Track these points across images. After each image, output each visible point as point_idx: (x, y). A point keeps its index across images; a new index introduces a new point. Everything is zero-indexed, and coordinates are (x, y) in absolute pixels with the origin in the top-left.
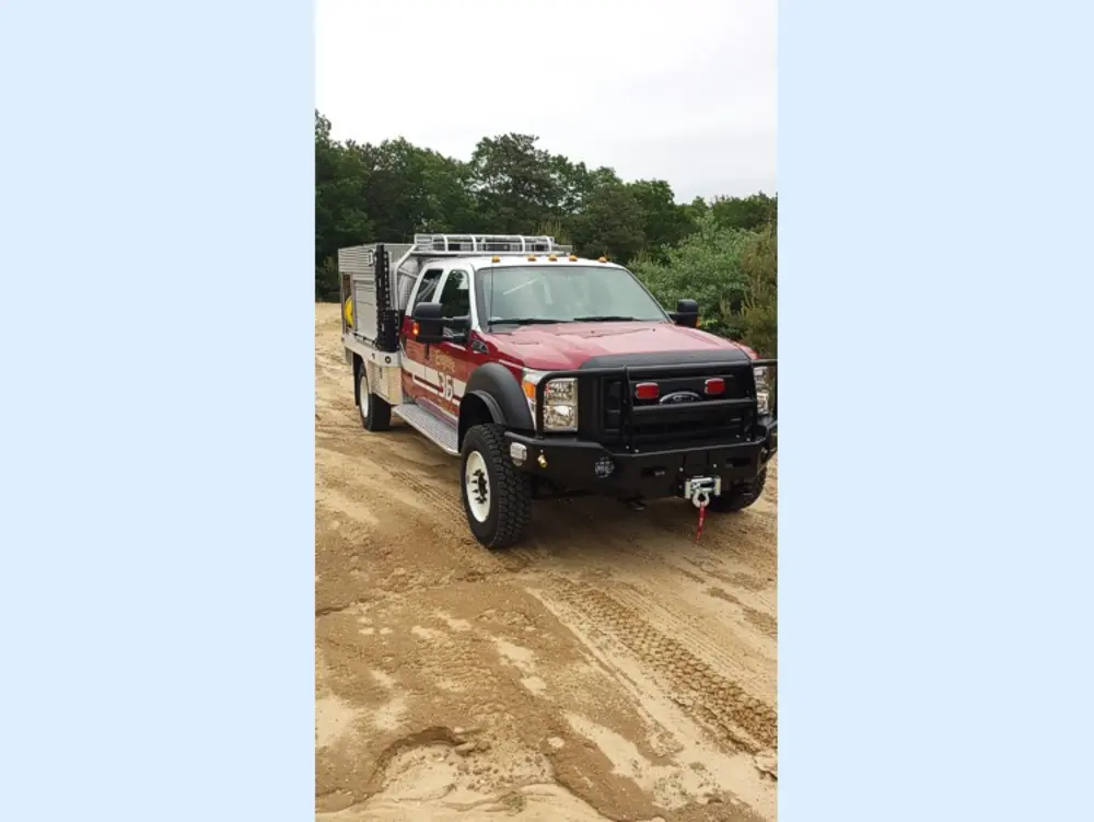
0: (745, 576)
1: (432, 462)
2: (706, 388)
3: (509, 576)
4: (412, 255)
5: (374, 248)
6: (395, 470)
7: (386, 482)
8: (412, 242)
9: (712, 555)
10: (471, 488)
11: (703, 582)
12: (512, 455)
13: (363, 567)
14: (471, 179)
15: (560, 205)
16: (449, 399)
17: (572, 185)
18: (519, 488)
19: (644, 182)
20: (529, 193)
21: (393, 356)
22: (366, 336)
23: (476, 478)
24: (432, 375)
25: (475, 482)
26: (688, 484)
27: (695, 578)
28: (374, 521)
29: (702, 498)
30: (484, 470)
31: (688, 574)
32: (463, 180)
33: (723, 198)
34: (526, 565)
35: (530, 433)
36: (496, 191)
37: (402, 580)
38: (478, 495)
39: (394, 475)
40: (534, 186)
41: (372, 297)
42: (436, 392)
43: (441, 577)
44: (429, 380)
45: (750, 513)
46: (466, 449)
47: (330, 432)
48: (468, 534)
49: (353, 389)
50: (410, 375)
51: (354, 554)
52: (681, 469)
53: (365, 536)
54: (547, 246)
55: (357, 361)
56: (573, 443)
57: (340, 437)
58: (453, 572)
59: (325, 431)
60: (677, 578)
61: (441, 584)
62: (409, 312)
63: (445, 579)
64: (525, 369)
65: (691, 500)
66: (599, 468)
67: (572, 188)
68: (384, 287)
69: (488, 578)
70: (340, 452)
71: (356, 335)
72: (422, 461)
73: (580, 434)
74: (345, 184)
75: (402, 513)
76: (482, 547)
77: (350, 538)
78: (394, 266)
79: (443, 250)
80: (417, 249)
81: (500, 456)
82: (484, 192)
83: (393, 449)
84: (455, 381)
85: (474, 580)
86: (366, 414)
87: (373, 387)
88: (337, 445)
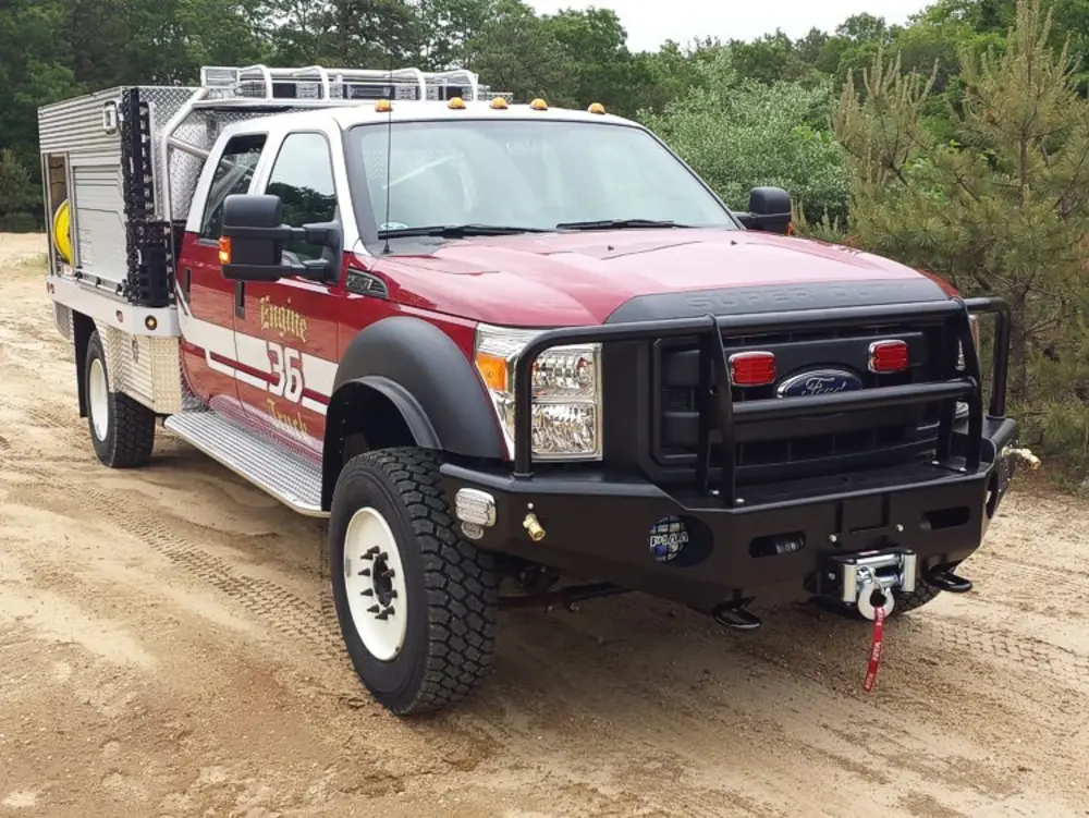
0: (967, 765)
1: (251, 529)
2: (871, 362)
3: (457, 779)
4: (198, 110)
5: (118, 95)
6: (175, 547)
7: (160, 574)
8: (198, 83)
9: (882, 716)
10: (357, 586)
11: (883, 782)
12: (461, 516)
13: (132, 769)
14: (262, 8)
15: (423, 53)
16: (294, 397)
17: (445, 18)
18: (473, 585)
19: (573, 14)
20: (369, 33)
21: (162, 314)
22: (101, 277)
23: (369, 565)
24: (252, 351)
25: (366, 573)
26: (850, 572)
27: (863, 772)
28: (146, 661)
29: (877, 599)
30: (389, 546)
31: (845, 764)
32: (248, 8)
33: (709, 43)
34: (487, 754)
35: (500, 465)
36: (308, 28)
37: (222, 796)
38: (374, 600)
39: (175, 557)
40: (377, 20)
41: (115, 198)
42: (261, 384)
43: (307, 785)
44: (243, 361)
45: (925, 620)
46: (341, 504)
47: (31, 472)
48: (351, 686)
49: (74, 385)
50: (199, 352)
51: (110, 739)
52: (834, 538)
53: (129, 697)
54: (469, 90)
55: (83, 328)
56: (594, 485)
57: (50, 481)
58: (331, 773)
59: (21, 470)
60: (828, 775)
61: (309, 803)
62: (194, 224)
63: (316, 790)
64: (481, 327)
65: (855, 604)
66: (657, 540)
67: (444, 23)
68: (140, 173)
69: (411, 785)
70: (58, 511)
71: (79, 275)
72: (228, 528)
73: (608, 467)
74: (33, 17)
75: (207, 643)
76: (387, 713)
77: (98, 702)
78: (160, 134)
79: (264, 96)
80: (205, 97)
81: (428, 517)
82: (285, 32)
83: (164, 502)
84: (308, 360)
85: (382, 792)
86: (102, 433)
87: (118, 380)
88: (50, 497)
